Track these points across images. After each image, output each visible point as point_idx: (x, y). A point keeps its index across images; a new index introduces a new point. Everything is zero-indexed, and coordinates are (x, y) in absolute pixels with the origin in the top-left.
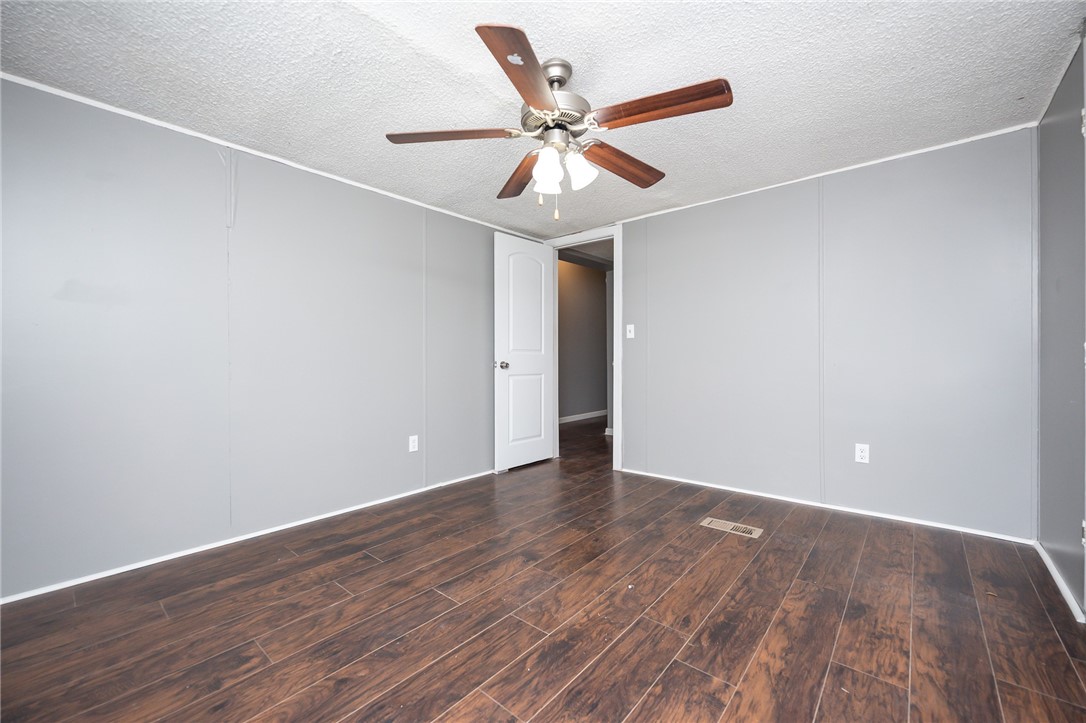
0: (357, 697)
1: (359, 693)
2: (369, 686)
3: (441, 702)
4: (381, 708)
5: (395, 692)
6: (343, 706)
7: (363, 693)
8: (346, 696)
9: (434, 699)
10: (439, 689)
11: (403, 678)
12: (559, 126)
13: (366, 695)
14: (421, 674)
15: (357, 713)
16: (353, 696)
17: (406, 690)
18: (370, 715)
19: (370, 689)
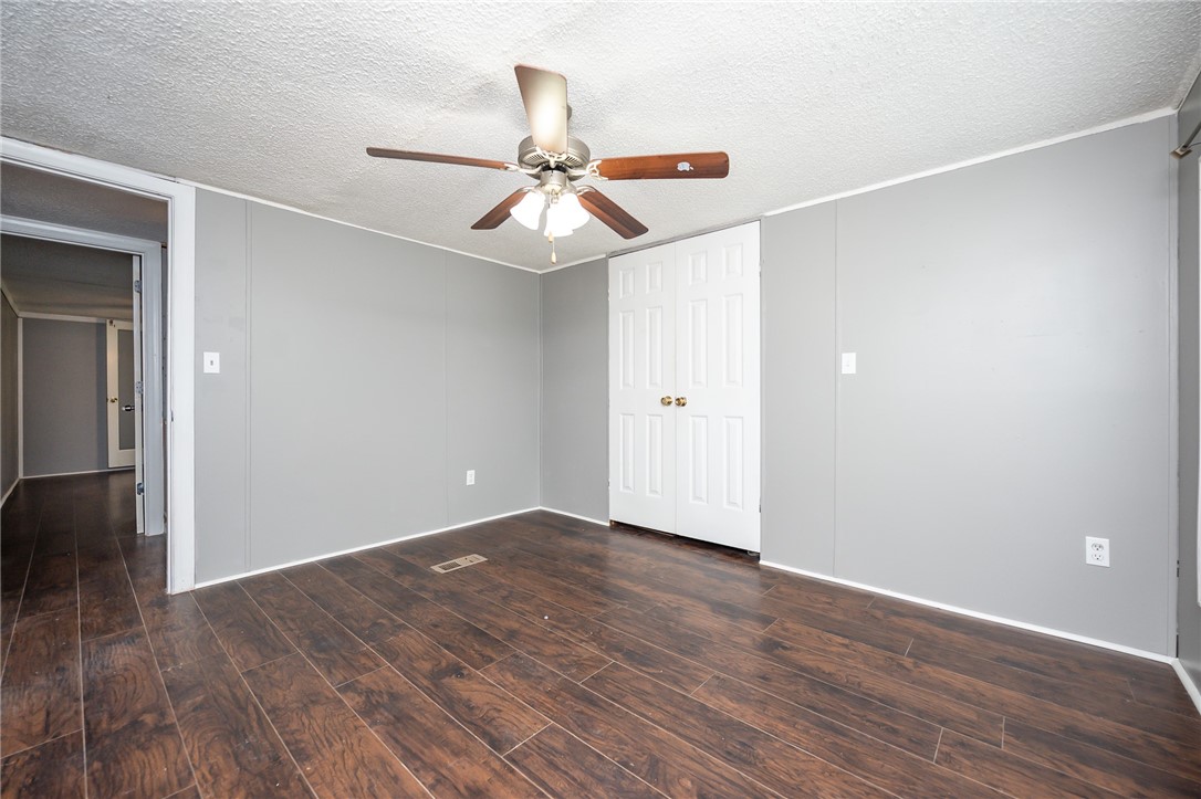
0: (722, 777)
1: (716, 777)
2: (705, 772)
3: (710, 715)
4: (729, 753)
5: (707, 748)
6: (738, 786)
7: (716, 774)
8: (723, 787)
9: (708, 719)
10: (696, 719)
11: (686, 746)
12: (559, 168)
13: (717, 770)
14: (680, 735)
15: (741, 770)
16: (721, 780)
17: (703, 741)
18: (740, 759)
19: (708, 769)
